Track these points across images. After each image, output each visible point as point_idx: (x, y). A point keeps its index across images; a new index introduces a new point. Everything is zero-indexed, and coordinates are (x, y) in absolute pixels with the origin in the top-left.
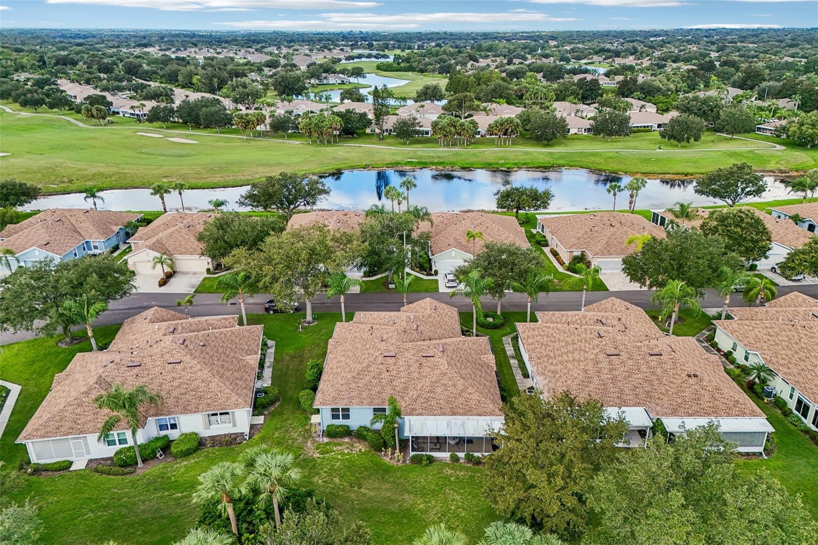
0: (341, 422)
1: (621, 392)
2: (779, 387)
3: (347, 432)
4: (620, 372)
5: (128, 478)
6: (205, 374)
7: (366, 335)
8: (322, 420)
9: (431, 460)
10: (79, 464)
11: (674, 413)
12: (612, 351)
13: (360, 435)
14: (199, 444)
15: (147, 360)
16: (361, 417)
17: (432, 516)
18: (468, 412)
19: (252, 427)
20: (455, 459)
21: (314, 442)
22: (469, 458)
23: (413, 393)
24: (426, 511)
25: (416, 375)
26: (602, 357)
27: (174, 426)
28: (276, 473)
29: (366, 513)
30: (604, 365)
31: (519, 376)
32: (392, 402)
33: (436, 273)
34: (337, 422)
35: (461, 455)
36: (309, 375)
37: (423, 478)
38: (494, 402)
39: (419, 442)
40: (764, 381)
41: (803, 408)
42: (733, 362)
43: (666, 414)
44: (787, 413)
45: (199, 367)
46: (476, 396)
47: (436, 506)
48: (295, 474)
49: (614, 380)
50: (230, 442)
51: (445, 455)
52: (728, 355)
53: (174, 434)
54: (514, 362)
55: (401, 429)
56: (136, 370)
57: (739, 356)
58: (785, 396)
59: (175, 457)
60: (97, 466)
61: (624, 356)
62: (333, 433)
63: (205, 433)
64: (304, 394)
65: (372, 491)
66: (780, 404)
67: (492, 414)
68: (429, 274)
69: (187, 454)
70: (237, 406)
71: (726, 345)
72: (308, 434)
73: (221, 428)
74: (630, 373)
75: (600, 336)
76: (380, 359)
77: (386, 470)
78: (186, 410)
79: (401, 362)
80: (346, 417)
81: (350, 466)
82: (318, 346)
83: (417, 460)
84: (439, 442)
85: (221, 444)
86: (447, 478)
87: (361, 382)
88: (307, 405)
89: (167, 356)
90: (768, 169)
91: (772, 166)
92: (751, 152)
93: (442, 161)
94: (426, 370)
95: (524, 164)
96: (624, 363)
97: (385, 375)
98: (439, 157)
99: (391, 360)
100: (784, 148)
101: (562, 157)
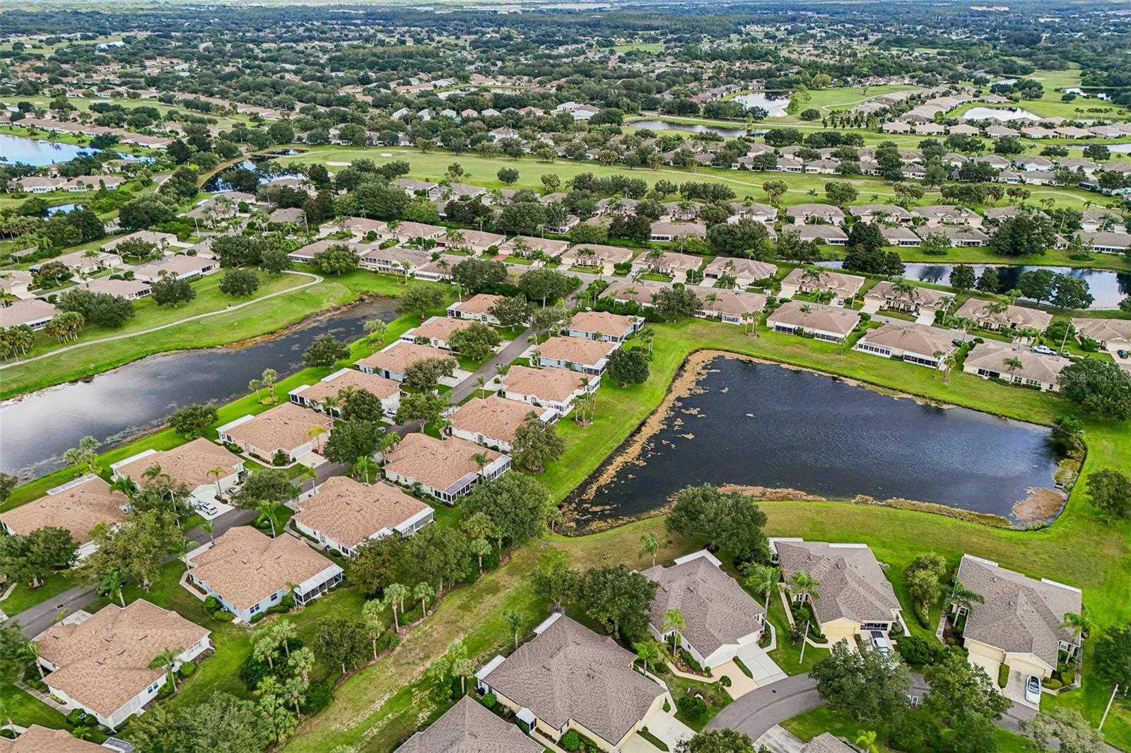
0: (256, 612)
1: (373, 525)
2: (426, 489)
3: (262, 615)
6: (167, 633)
8: (242, 617)
9: (315, 600)
10: (140, 712)
11: (397, 522)
12: (358, 509)
13: (271, 612)
14: (195, 664)
15: (125, 646)
16: (266, 604)
18: (319, 571)
19: (210, 643)
20: (324, 594)
21: (249, 629)
22: (330, 590)
23: (287, 578)
25: (280, 569)
26: (356, 514)
28: (286, 628)
30: (359, 517)
34: (254, 614)
35: (326, 591)
36: (212, 604)
37: (315, 609)
39: (307, 596)
40: (418, 489)
41: (438, 494)
42: (400, 485)
43: (395, 525)
44: (433, 499)
45: (159, 632)
46: (317, 562)
49: (367, 521)
50: (205, 656)
51: (319, 595)
52: (397, 482)
53: (177, 669)
56: (125, 654)
57: (402, 481)
58: (429, 492)
59: (189, 677)
60: (149, 706)
61: (365, 508)
62: (255, 620)
63: (189, 660)
64: (218, 615)
66: (428, 496)
67: (329, 565)
69: (194, 672)
71: (394, 478)
72: (241, 629)
73: (197, 652)
76: (255, 572)
77: (299, 616)
79: (267, 567)
80: (258, 608)
83: (309, 604)
84: (314, 592)
85: (203, 659)
86: (328, 603)
87: (257, 588)
88: (226, 617)
89: (135, 638)
90: (324, 308)
91: (326, 306)
92: (303, 292)
93: (21, 385)
94: (283, 564)
95: (119, 361)
96: (367, 512)
97: (265, 578)
98: (14, 381)
99: (262, 570)
100: (322, 279)
101: (148, 342)
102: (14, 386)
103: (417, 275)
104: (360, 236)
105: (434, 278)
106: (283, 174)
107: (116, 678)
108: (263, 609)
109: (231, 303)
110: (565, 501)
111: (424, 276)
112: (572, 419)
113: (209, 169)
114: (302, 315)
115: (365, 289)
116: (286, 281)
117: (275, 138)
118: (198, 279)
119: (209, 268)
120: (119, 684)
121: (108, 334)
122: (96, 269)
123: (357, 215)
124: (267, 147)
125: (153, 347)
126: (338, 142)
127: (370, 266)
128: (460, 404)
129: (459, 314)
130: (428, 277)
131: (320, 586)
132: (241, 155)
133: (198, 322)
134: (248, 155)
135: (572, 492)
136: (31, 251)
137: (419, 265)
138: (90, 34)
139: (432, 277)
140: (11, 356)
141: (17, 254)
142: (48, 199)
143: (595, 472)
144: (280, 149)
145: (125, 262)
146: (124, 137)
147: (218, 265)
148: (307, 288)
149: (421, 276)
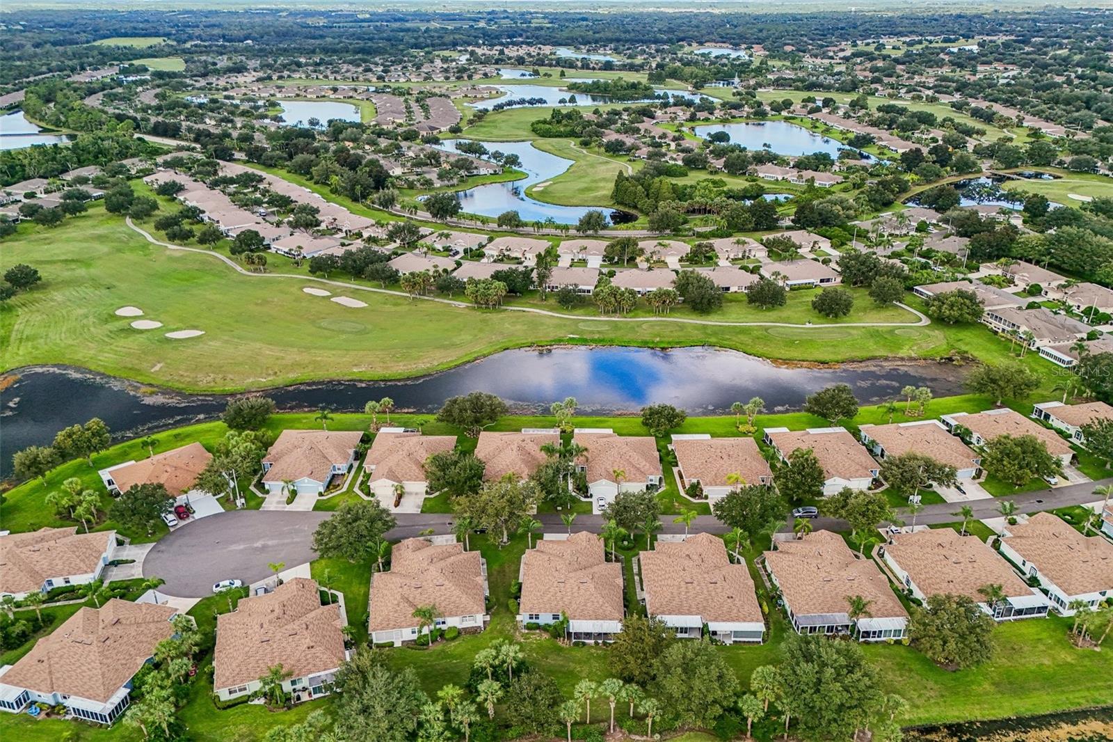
0: (534, 621)
1: (690, 607)
3: (538, 627)
4: (691, 594)
5: (426, 652)
6: (457, 592)
7: (546, 565)
8: (523, 618)
9: (584, 644)
10: (398, 644)
11: (716, 620)
12: (689, 580)
13: (545, 628)
14: (459, 633)
15: (424, 583)
16: (546, 619)
17: (584, 675)
18: (604, 618)
19: (484, 622)
20: (597, 644)
21: (520, 632)
22: (604, 643)
23: (574, 606)
24: (582, 671)
25: (576, 594)
26: (682, 583)
27: (444, 623)
28: (512, 654)
29: (551, 672)
30: (684, 588)
31: (638, 590)
32: (564, 613)
33: (591, 496)
34: (532, 621)
35: (600, 641)
36: (514, 589)
37: (578, 654)
38: (619, 611)
39: (577, 635)
40: (780, 596)
43: (711, 621)
45: (453, 587)
46: (609, 609)
47: (586, 669)
48: (520, 655)
49: (688, 597)
50: (474, 631)
51: (592, 642)
53: (444, 627)
54: (637, 578)
55: (568, 627)
56: (420, 590)
59: (447, 640)
60: (406, 644)
61: (695, 583)
62: (529, 627)
63: (460, 626)
64: (511, 602)
65: (553, 660)
66: (784, 611)
67: (617, 619)
68: (586, 497)
69: (454, 639)
70: (478, 612)
72: (516, 628)
73: (468, 624)
74: (697, 594)
75: (684, 570)
76: (555, 584)
77: (561, 649)
78: (451, 615)
79: (568, 586)
80: (537, 618)
81: (540, 646)
82: (513, 563)
83: (576, 644)
84: (588, 635)
85: (469, 633)
86: (592, 654)
87: (546, 599)
88: (513, 609)
89: (435, 581)
90: (900, 355)
91: (903, 353)
92: (891, 331)
93: (602, 337)
94: (582, 591)
95: (678, 343)
96: (694, 588)
97: (559, 594)
98: (599, 332)
99: (562, 585)
100: (929, 322)
101: (715, 334)
102: (596, 336)
103: (1043, 352)
104: (1022, 286)
105: (1063, 362)
106: (998, 199)
107: (398, 605)
108: (542, 621)
109: (815, 319)
110: (949, 727)
111: (1051, 356)
112: (1068, 625)
113: (929, 182)
114: (870, 354)
115: (964, 348)
116: (889, 313)
117: (1031, 159)
118: (811, 288)
119: (828, 280)
120: (396, 612)
121: (694, 317)
122: (740, 256)
123: (1038, 263)
124: (1017, 167)
125: (713, 340)
126: (1107, 172)
127: (994, 324)
128: (931, 527)
129: (1047, 417)
130: (1056, 358)
131: (600, 634)
132: (980, 171)
133: (766, 329)
134: (988, 173)
135: (971, 723)
136: (708, 229)
137: (1055, 341)
138: (952, 37)
139: (1060, 360)
140: (615, 312)
141: (697, 229)
142: (766, 186)
143: (1033, 718)
144: (1032, 170)
145: (769, 256)
146: (880, 139)
147: (839, 279)
148: (900, 328)
149: (1047, 354)
